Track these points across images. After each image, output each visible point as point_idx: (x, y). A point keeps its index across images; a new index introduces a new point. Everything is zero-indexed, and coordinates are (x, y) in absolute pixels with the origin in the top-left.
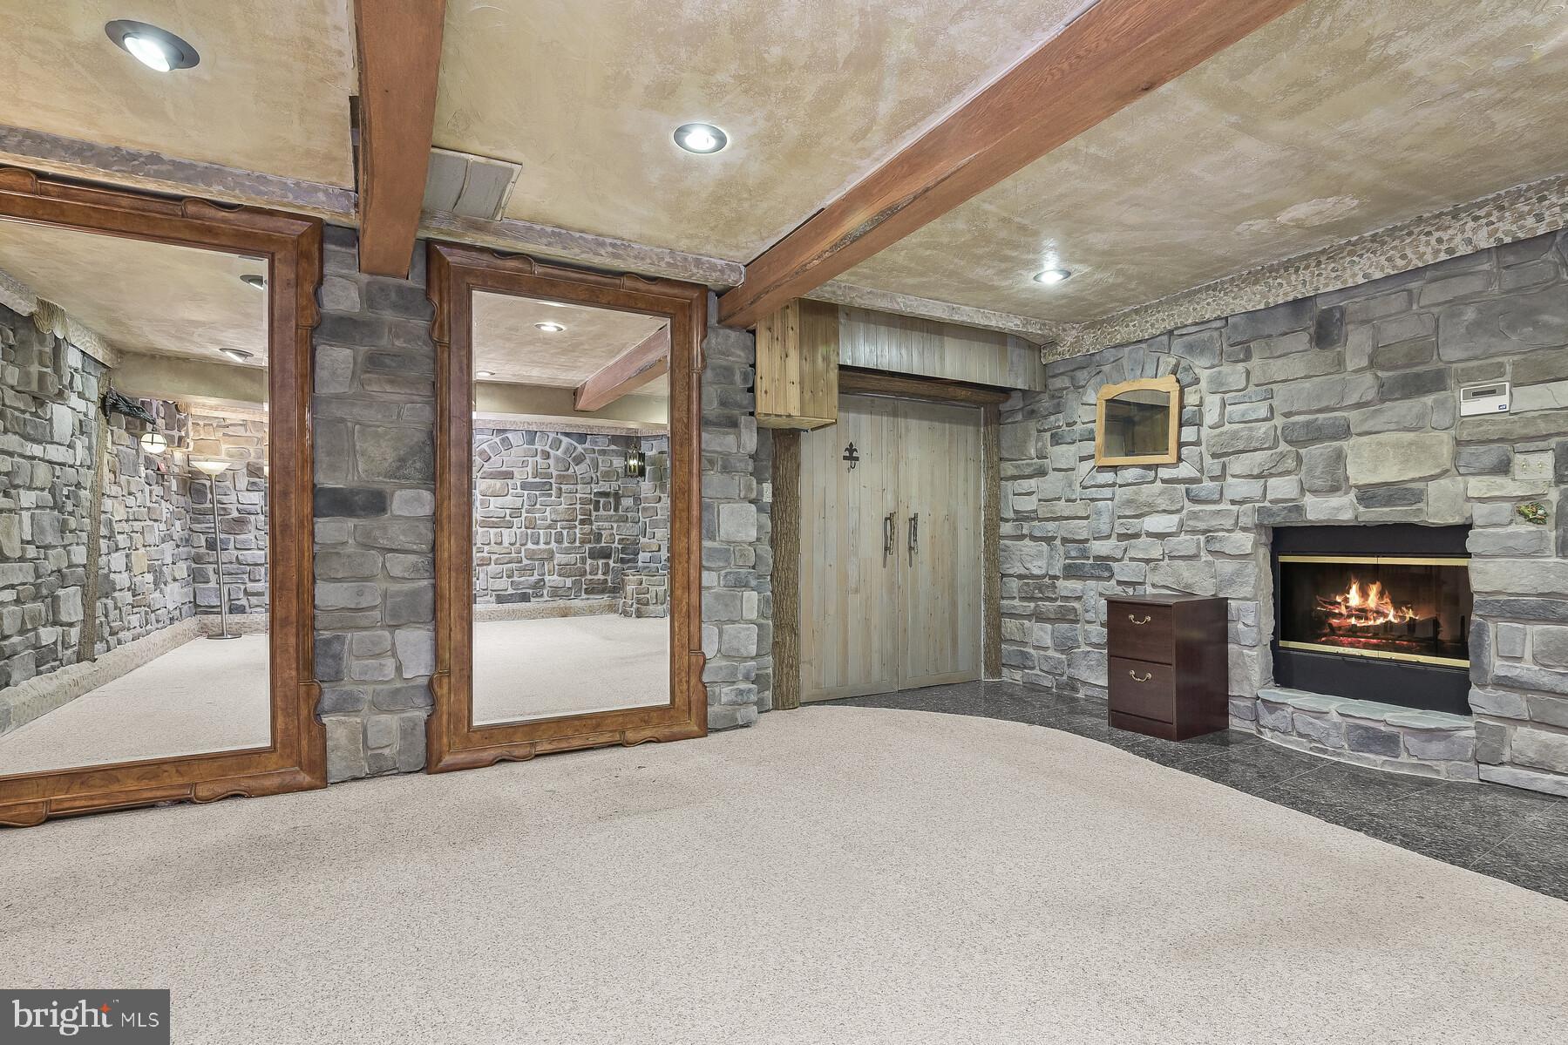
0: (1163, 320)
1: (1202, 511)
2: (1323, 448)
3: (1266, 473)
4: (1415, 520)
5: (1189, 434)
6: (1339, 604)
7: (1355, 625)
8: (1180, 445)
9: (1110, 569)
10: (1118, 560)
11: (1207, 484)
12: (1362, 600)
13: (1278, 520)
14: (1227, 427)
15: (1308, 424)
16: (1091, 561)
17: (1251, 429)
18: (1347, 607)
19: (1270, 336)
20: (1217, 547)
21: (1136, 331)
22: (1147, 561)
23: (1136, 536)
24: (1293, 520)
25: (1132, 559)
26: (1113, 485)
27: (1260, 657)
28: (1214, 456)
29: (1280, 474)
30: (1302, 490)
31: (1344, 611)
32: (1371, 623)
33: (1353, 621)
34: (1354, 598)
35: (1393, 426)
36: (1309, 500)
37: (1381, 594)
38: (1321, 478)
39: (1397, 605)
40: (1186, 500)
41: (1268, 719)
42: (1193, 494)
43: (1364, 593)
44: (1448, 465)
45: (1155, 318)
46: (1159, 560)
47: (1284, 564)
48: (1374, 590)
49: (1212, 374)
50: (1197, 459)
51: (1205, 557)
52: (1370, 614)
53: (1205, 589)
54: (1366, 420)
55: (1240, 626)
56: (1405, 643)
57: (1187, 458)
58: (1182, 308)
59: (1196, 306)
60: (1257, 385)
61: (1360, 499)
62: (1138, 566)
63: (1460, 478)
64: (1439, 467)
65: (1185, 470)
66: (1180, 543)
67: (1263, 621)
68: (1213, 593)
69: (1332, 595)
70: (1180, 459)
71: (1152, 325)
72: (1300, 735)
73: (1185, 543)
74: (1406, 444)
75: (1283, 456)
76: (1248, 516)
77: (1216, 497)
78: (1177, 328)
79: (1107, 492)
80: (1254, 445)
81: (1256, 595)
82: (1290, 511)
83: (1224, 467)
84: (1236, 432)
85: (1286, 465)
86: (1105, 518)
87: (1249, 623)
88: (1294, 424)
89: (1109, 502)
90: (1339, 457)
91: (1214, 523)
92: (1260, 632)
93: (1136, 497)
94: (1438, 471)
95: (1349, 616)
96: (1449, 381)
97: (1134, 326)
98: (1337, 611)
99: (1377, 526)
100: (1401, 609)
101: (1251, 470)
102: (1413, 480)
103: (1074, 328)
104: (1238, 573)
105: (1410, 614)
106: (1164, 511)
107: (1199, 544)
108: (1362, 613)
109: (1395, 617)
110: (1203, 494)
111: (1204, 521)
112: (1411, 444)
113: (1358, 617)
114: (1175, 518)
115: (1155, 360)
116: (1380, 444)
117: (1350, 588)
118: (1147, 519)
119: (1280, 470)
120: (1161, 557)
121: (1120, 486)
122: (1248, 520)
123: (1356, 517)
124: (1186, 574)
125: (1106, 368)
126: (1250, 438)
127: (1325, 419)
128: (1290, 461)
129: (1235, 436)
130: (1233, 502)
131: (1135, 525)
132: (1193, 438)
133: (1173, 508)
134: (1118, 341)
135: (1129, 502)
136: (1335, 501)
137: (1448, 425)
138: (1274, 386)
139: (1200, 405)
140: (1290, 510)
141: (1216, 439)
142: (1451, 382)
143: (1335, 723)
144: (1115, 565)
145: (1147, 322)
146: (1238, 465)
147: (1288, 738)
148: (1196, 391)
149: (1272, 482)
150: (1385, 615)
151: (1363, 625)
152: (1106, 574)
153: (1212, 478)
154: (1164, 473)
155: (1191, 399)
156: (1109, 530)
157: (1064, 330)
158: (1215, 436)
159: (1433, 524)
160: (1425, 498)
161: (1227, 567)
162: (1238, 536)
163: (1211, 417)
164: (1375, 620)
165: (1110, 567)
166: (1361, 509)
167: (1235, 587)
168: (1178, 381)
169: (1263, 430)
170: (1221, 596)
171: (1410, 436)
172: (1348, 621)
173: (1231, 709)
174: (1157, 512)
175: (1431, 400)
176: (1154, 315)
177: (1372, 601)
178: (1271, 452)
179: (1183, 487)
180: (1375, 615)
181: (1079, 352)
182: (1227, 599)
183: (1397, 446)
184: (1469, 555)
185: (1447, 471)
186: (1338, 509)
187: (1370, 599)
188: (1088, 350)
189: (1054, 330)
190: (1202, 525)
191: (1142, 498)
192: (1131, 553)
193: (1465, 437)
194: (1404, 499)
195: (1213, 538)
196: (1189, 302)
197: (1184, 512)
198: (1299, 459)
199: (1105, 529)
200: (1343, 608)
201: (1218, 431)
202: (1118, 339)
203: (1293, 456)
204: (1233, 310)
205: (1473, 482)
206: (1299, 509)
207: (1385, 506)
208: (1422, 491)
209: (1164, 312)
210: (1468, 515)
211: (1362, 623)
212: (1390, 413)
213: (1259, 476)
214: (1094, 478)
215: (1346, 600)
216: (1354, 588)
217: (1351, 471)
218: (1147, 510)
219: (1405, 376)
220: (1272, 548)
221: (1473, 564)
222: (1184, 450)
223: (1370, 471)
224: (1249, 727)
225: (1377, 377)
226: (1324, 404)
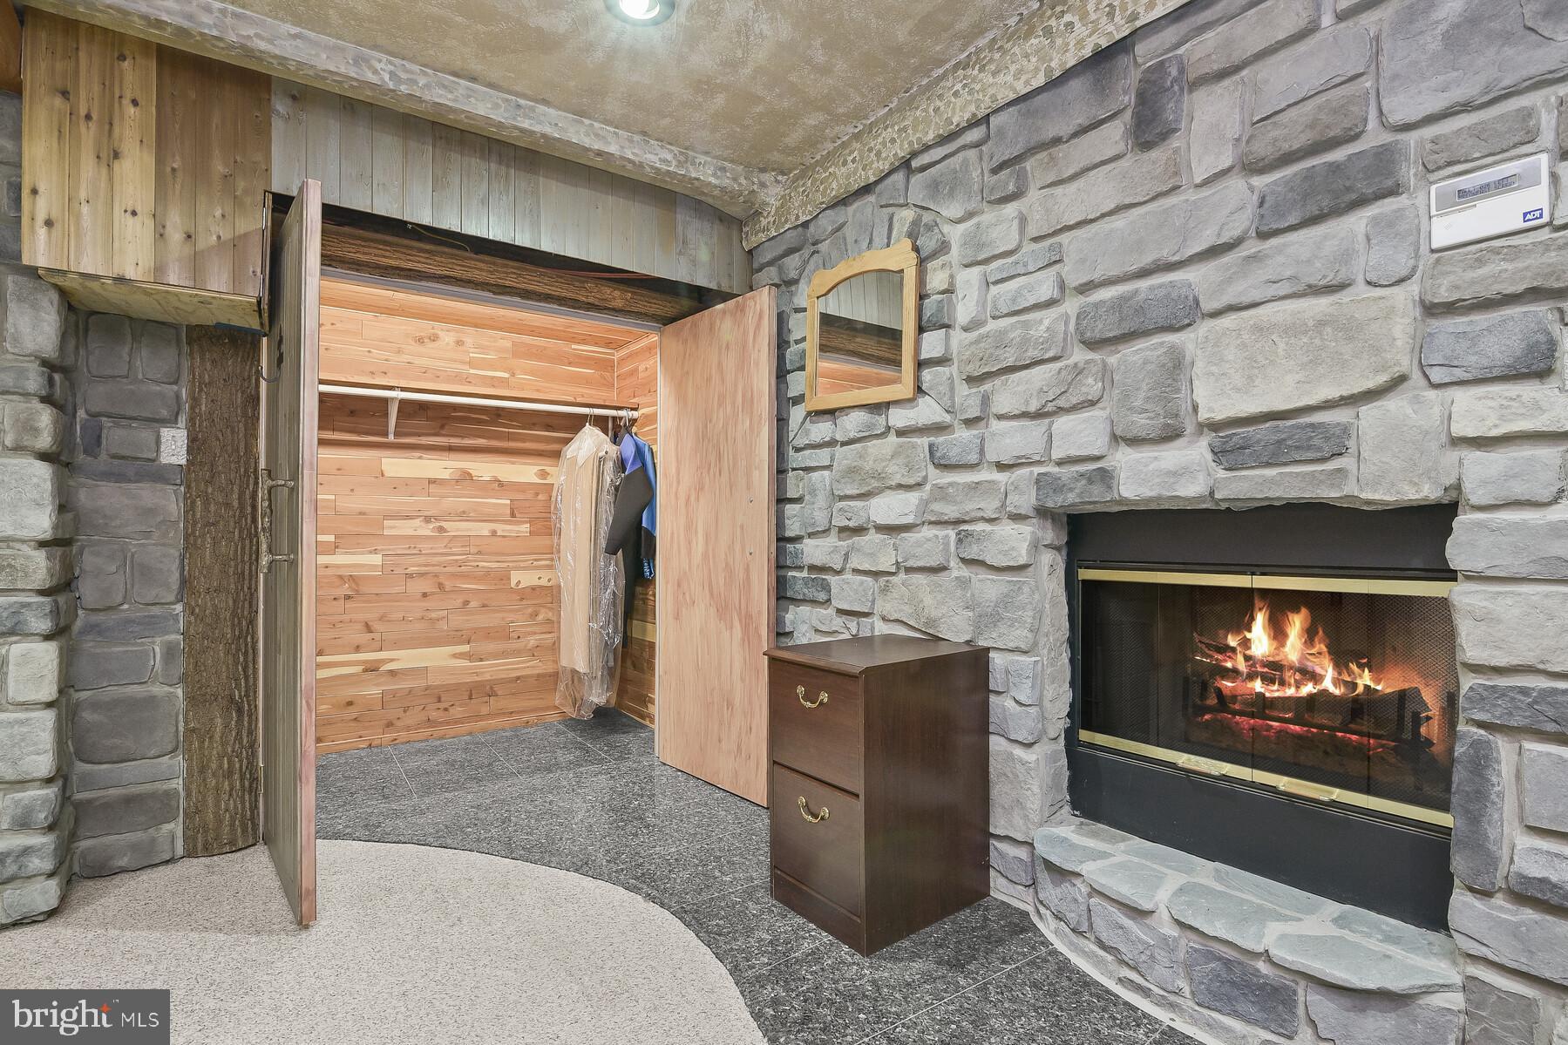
0: (893, 141)
1: (951, 484)
2: (1147, 348)
3: (1050, 407)
4: (1328, 493)
5: (932, 344)
6: (1233, 650)
7: (1261, 695)
8: (920, 365)
9: (826, 587)
10: (838, 573)
11: (963, 434)
12: (1275, 644)
13: (1070, 499)
14: (992, 325)
15: (1120, 303)
16: (805, 574)
17: (1026, 325)
18: (1247, 658)
19: (1057, 141)
20: (973, 552)
21: (856, 169)
22: (876, 574)
23: (859, 530)
24: (1095, 498)
25: (856, 571)
26: (832, 443)
27: (1042, 763)
28: (971, 380)
29: (1074, 409)
30: (1115, 439)
31: (1242, 665)
32: (1290, 692)
33: (1258, 686)
34: (1259, 639)
35: (1284, 289)
36: (1124, 460)
37: (1310, 635)
38: (1146, 411)
39: (1341, 657)
40: (931, 468)
41: (1051, 891)
42: (938, 454)
43: (1278, 631)
44: (1405, 363)
45: (880, 140)
46: (893, 574)
47: (1089, 585)
48: (1296, 624)
49: (966, 230)
50: (944, 389)
51: (957, 570)
52: (1288, 675)
53: (957, 631)
54: (1229, 281)
55: (1010, 704)
56: (1354, 737)
57: (931, 389)
58: (918, 113)
59: (938, 103)
60: (1035, 240)
61: (1219, 453)
62: (862, 583)
63: (1432, 394)
64: (1384, 369)
65: (927, 411)
66: (919, 544)
67: (1049, 693)
68: (968, 638)
69: (1221, 633)
70: (919, 390)
71: (878, 154)
72: (1101, 944)
73: (928, 543)
74: (1311, 323)
75: (1079, 371)
76: (1022, 493)
77: (973, 458)
78: (914, 154)
79: (823, 456)
80: (1033, 353)
81: (1035, 644)
82: (1090, 481)
83: (986, 400)
84: (1002, 333)
85: (1084, 389)
86: (821, 500)
87: (1022, 699)
88: (1096, 305)
89: (826, 473)
90: (1177, 365)
91: (970, 506)
92: (1043, 718)
93: (859, 463)
94: (1382, 379)
95: (1251, 676)
96: (1404, 169)
97: (854, 161)
98: (1229, 665)
99: (1257, 508)
100: (1347, 667)
101: (1027, 403)
102: (1328, 405)
103: (777, 182)
104: (1006, 602)
105: (1365, 679)
106: (900, 486)
107: (947, 544)
108: (1274, 670)
109: (1336, 682)
110: (954, 455)
111: (955, 503)
112: (1321, 324)
113: (1268, 680)
114: (913, 498)
115: (886, 219)
116: (1259, 329)
117: (1252, 619)
118: (875, 502)
119: (1074, 400)
120: (893, 569)
121: (844, 444)
122: (1025, 501)
123: (1212, 493)
124: (928, 601)
125: (823, 247)
126: (1025, 341)
127: (1151, 288)
128: (1090, 381)
129: (1000, 341)
130: (1001, 467)
131: (861, 511)
132: (936, 353)
133: (912, 481)
134: (834, 193)
135: (852, 471)
136: (1170, 456)
137: (1404, 273)
138: (1064, 238)
139: (949, 291)
140: (1090, 478)
141: (973, 348)
142: (1409, 173)
143: (1165, 939)
144: (833, 580)
145: (870, 150)
146: (1009, 395)
147: (1081, 941)
148: (943, 265)
149: (1062, 423)
150: (1315, 678)
151: (1276, 694)
152: (822, 596)
153: (970, 423)
154: (899, 418)
155: (936, 280)
156: (826, 522)
157: (763, 185)
158: (971, 343)
159: (1369, 502)
160: (1351, 443)
161: (989, 588)
162: (1007, 529)
163: (964, 312)
164: (1298, 687)
165: (829, 585)
166: (1221, 474)
167: (1002, 628)
168: (916, 249)
169: (1046, 323)
170: (982, 643)
171: (1322, 304)
172: (1250, 685)
173: (994, 859)
174: (890, 488)
175: (1364, 221)
176: (879, 135)
177: (1293, 648)
178: (1058, 365)
179: (923, 442)
180: (1298, 676)
181: (786, 222)
182: (988, 650)
183: (1292, 330)
184: (1450, 575)
185: (1402, 379)
186: (1175, 474)
187: (1289, 643)
188: (797, 217)
189: (743, 182)
190: (951, 512)
191: (868, 465)
192: (854, 563)
193: (1444, 295)
194: (1309, 448)
195: (969, 534)
196: (928, 99)
197: (928, 487)
198: (1106, 373)
199: (821, 519)
200: (1240, 658)
201: (974, 335)
202: (835, 189)
203: (1094, 369)
204: (994, 98)
205: (1463, 398)
206: (1105, 477)
207: (1268, 465)
208: (1345, 430)
209: (893, 126)
210: (1450, 480)
211: (1274, 692)
212: (1280, 259)
213: (1038, 415)
214: (807, 433)
215: (1246, 643)
216: (1260, 619)
217: (1202, 394)
218: (876, 485)
219: (1309, 175)
220: (1068, 555)
221: (1460, 594)
222: (927, 375)
223: (1238, 390)
224: (1020, 899)
225: (1252, 189)
226: (1147, 259)
